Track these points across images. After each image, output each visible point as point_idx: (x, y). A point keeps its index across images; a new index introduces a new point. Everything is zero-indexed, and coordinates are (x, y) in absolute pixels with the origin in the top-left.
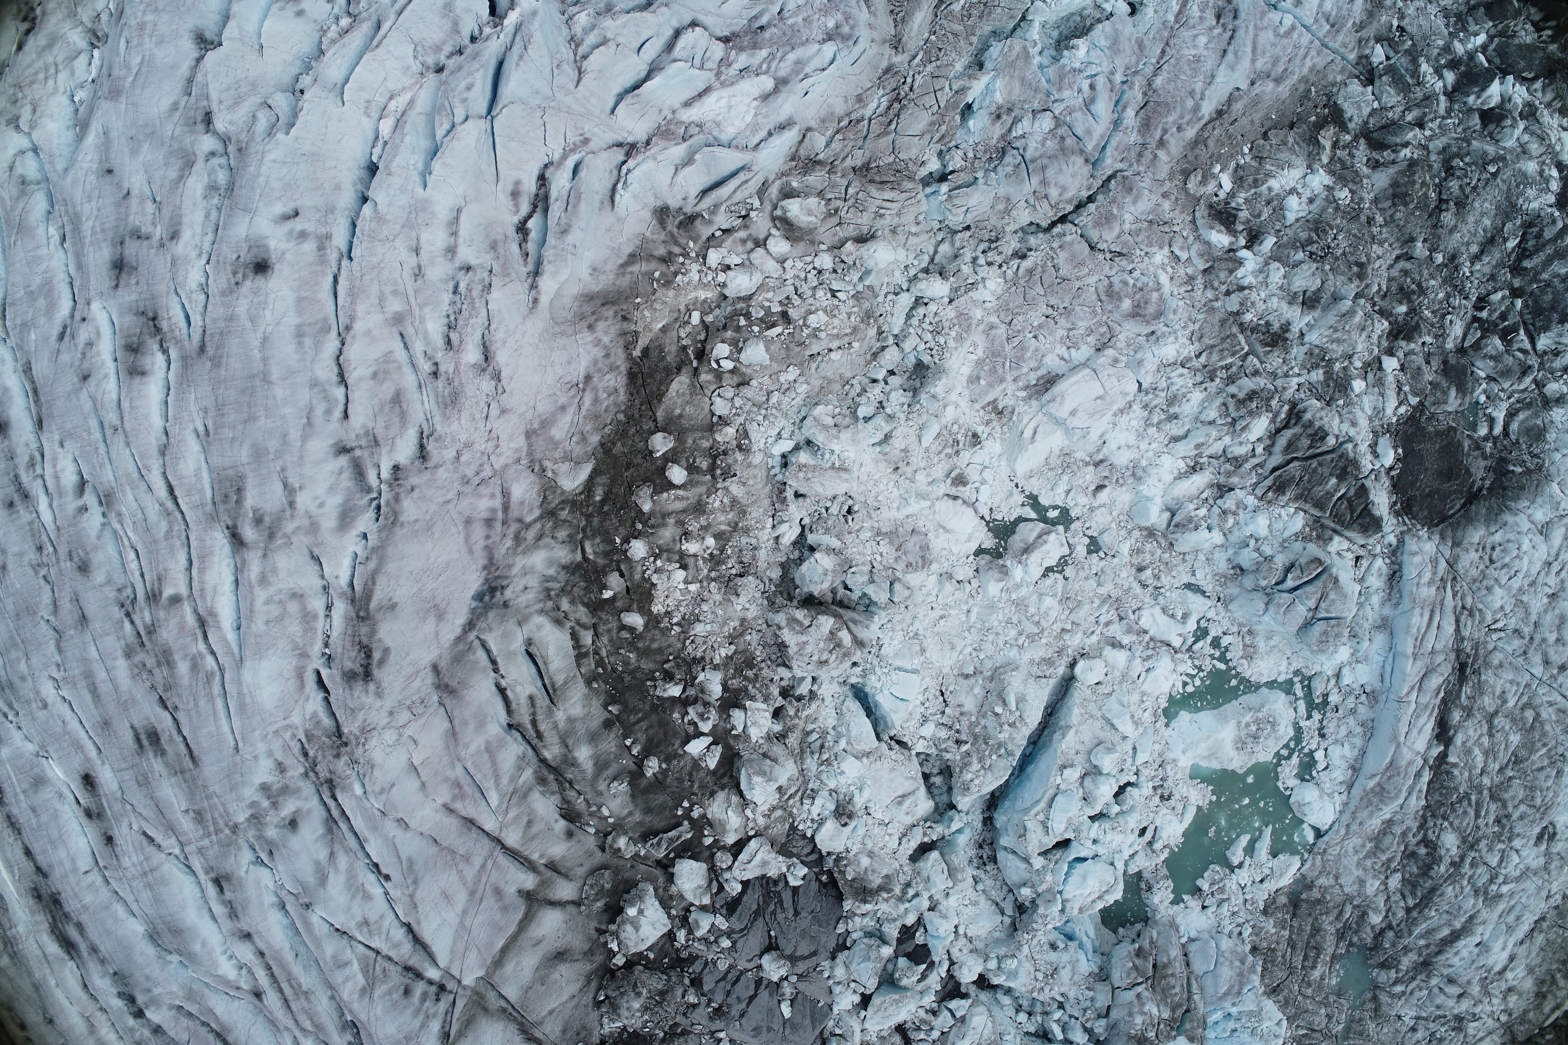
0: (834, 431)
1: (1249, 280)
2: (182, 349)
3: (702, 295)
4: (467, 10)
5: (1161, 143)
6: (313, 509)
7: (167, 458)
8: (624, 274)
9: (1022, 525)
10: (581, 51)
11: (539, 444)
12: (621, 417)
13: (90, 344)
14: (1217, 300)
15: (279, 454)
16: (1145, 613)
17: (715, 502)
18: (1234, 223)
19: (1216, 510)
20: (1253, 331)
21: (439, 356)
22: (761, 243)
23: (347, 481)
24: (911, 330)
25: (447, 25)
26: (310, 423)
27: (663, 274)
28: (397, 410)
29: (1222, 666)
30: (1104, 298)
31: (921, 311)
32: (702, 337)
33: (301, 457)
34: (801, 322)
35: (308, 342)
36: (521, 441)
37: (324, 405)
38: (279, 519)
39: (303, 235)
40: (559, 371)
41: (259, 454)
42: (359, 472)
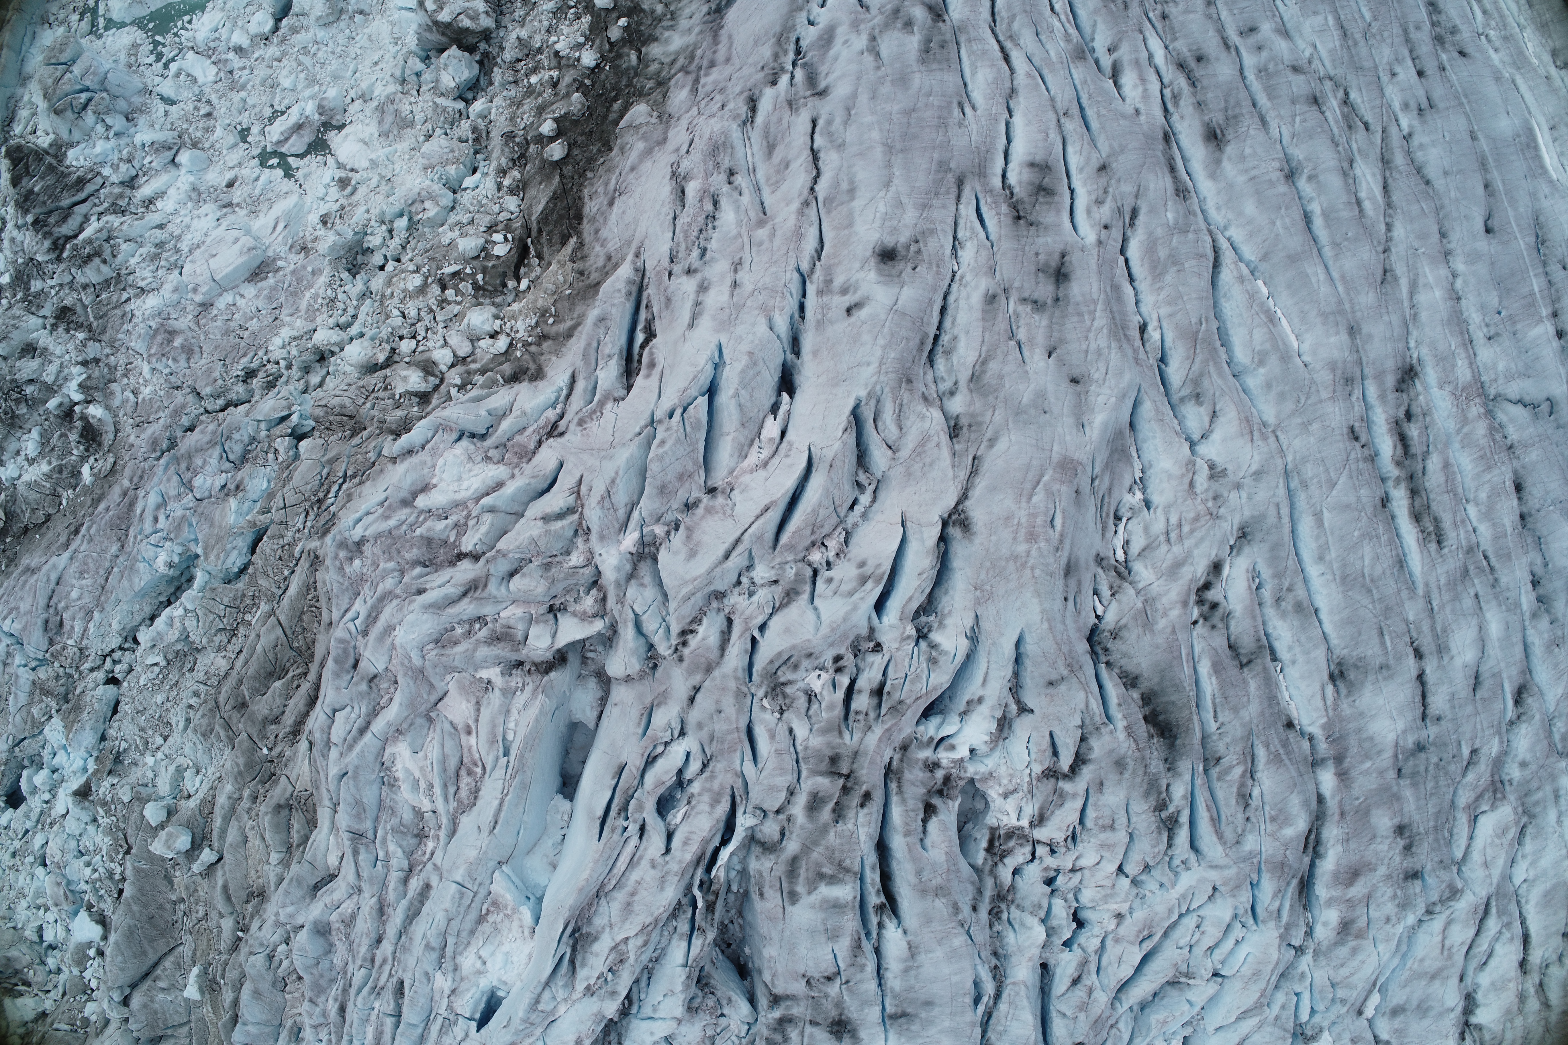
0: (424, 193)
1: (76, 370)
2: (985, 185)
3: (516, 306)
4: (677, 553)
5: (125, 494)
6: (853, 37)
7: (1008, 85)
8: (579, 317)
9: (301, 152)
10: (576, 517)
11: (657, 135)
12: (589, 175)
13: (1099, 202)
14: (108, 356)
15: (881, 81)
16: (211, 78)
17: (527, 119)
18: (84, 428)
19: (136, 163)
20: (82, 325)
21: (726, 188)
22: (458, 361)
23: (823, 69)
24: (355, 303)
25: (696, 536)
26: (848, 110)
27: (546, 322)
28: (771, 140)
29: (158, 38)
30: (197, 349)
31: (343, 320)
32: (523, 270)
33: (858, 79)
34: (430, 280)
35: (845, 186)
36: (671, 133)
37: (833, 128)
38: (887, 26)
39: (844, 291)
40: (631, 202)
41: (902, 80)
42: (812, 79)
